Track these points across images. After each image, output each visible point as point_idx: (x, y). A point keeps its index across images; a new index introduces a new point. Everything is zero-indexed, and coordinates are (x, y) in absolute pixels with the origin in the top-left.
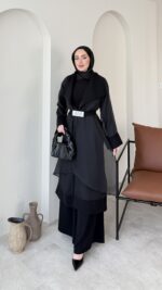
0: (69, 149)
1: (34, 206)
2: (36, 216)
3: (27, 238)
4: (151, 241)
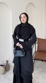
2: (8, 64)
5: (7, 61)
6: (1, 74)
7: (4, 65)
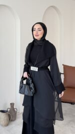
0: (30, 89)
1: (12, 105)
2: (14, 109)
3: (10, 119)
4: (71, 121)
5: (11, 104)
6: (2, 125)
7: (7, 111)
